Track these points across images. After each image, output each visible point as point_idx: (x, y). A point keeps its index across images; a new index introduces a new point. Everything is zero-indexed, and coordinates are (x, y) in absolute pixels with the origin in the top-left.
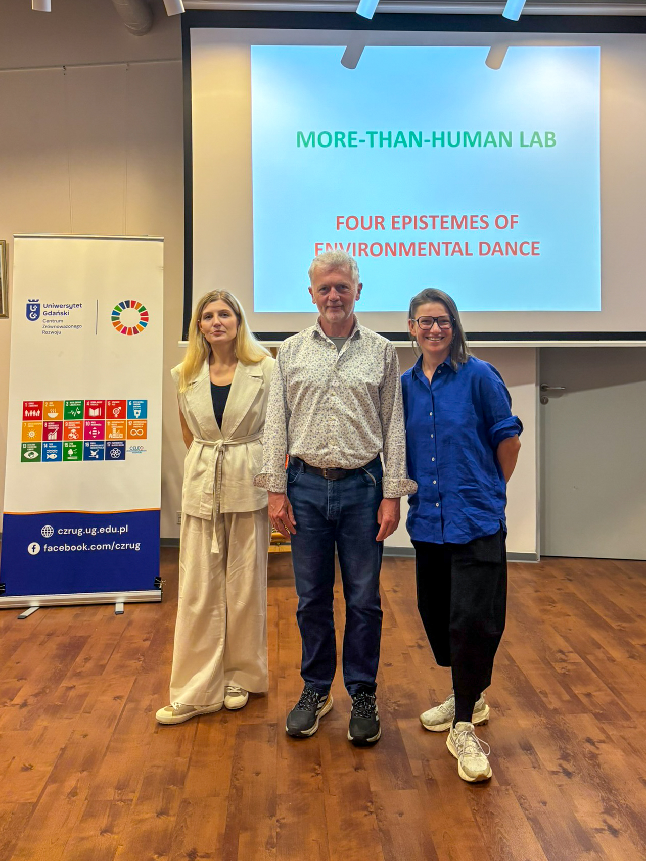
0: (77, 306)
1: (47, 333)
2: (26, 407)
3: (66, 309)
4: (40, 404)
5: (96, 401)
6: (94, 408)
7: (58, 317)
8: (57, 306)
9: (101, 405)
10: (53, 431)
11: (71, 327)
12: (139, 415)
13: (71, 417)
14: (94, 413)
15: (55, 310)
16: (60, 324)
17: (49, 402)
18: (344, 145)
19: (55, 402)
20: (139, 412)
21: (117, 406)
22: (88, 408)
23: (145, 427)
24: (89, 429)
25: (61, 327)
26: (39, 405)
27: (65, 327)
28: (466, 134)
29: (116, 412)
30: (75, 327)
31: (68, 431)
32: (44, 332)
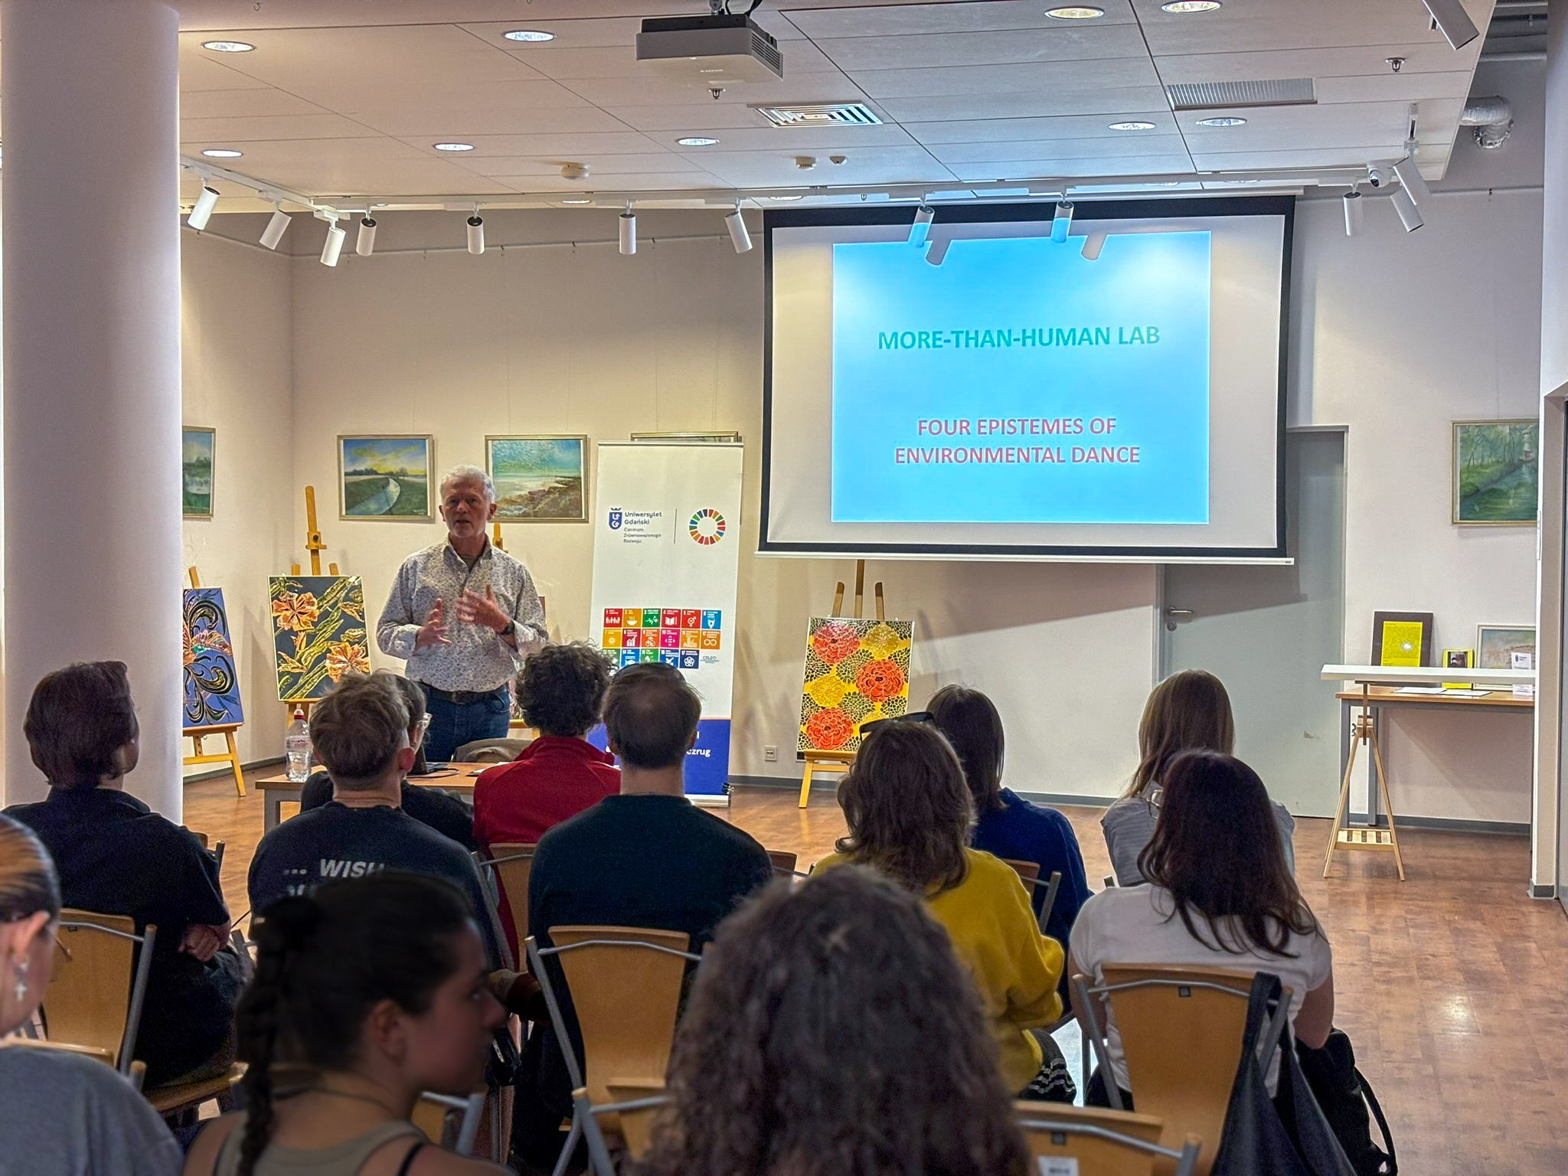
0: (657, 515)
1: (627, 542)
2: (608, 614)
3: (647, 518)
4: (620, 611)
5: (672, 610)
6: (670, 617)
7: (638, 526)
8: (637, 515)
9: (677, 614)
10: (631, 638)
11: (649, 536)
12: (713, 625)
13: (649, 625)
14: (670, 621)
15: (636, 519)
16: (640, 533)
17: (628, 610)
18: (928, 346)
19: (633, 610)
20: (713, 622)
21: (692, 615)
22: (664, 616)
23: (718, 638)
24: (665, 637)
25: (641, 536)
26: (619, 613)
27: (645, 536)
28: (1059, 331)
29: (691, 621)
30: (654, 536)
31: (646, 639)
32: (625, 540)
